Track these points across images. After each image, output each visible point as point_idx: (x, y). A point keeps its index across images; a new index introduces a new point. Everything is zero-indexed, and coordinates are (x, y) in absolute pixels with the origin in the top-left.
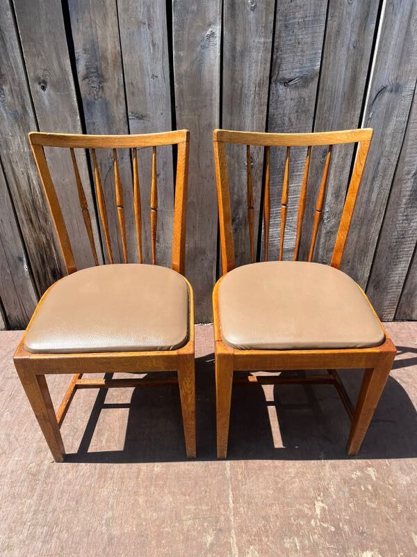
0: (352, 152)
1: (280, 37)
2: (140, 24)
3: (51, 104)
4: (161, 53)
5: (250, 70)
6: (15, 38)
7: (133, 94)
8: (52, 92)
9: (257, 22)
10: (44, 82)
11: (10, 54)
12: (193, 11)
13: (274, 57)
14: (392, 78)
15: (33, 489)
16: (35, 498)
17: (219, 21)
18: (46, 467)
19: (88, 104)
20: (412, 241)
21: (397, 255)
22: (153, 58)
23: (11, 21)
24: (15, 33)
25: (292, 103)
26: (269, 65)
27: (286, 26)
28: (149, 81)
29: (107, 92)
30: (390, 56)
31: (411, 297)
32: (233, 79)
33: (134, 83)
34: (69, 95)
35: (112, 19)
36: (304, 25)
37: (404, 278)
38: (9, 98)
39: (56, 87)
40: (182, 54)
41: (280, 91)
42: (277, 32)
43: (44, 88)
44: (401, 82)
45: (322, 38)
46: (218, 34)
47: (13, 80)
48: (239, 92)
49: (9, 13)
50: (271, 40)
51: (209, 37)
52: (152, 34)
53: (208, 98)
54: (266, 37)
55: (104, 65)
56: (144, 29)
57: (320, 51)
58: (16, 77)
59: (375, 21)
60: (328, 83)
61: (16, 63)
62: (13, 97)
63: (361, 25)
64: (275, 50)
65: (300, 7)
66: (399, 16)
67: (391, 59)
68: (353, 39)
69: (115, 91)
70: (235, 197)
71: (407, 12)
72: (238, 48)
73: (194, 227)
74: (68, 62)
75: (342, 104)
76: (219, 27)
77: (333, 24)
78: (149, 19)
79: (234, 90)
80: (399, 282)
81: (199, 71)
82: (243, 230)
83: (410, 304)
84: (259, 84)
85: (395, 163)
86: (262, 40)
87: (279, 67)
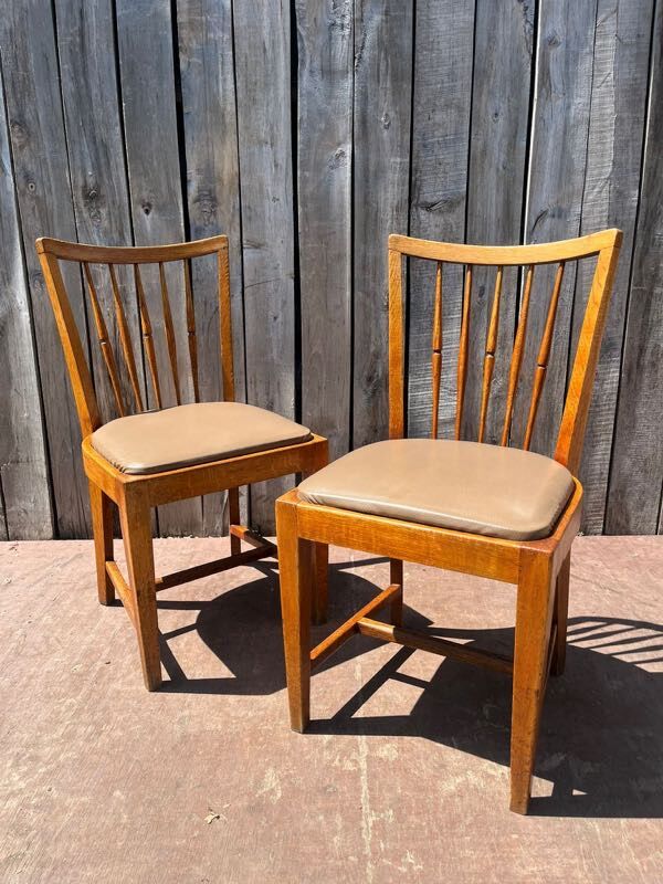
0: (515, 290)
1: (418, 157)
2: (261, 143)
3: (154, 230)
4: (284, 173)
5: (386, 192)
6: (121, 155)
7: (250, 218)
8: (156, 216)
9: (392, 141)
10: (149, 205)
11: (113, 173)
12: (320, 130)
13: (413, 178)
14: (551, 201)
15: (78, 689)
16: (79, 697)
17: (349, 140)
18: (97, 669)
19: (196, 231)
20: (609, 410)
21: (592, 431)
22: (275, 179)
23: (119, 137)
24: (121, 150)
25: (438, 230)
26: (407, 187)
27: (425, 146)
28: (268, 204)
29: (220, 216)
30: (547, 176)
31: (622, 497)
32: (366, 203)
33: (252, 207)
34: (176, 221)
35: (231, 138)
36: (445, 144)
37: (607, 467)
38: (106, 223)
39: (161, 209)
40: (307, 174)
41: (422, 217)
42: (415, 152)
43: (147, 212)
44: (564, 206)
45: (466, 158)
46: (349, 153)
47: (113, 203)
48: (373, 216)
49: (118, 128)
50: (408, 160)
51: (338, 156)
52: (275, 154)
53: (338, 223)
54: (401, 156)
55: (218, 188)
56: (267, 149)
57: (465, 172)
58: (117, 198)
59: (525, 139)
60: (478, 207)
61: (119, 183)
62: (110, 222)
63: (509, 144)
64: (413, 172)
65: (439, 125)
66: (552, 132)
67: (548, 181)
68: (502, 159)
69: (228, 217)
70: (372, 349)
71: (561, 127)
72: (372, 168)
73: (319, 388)
74: (179, 183)
75: (497, 232)
76: (350, 146)
77: (478, 144)
78: (272, 138)
79: (367, 215)
80: (602, 473)
81: (328, 193)
82: (384, 393)
83: (622, 507)
84: (397, 207)
85: (570, 304)
86: (398, 160)
87: (419, 189)
